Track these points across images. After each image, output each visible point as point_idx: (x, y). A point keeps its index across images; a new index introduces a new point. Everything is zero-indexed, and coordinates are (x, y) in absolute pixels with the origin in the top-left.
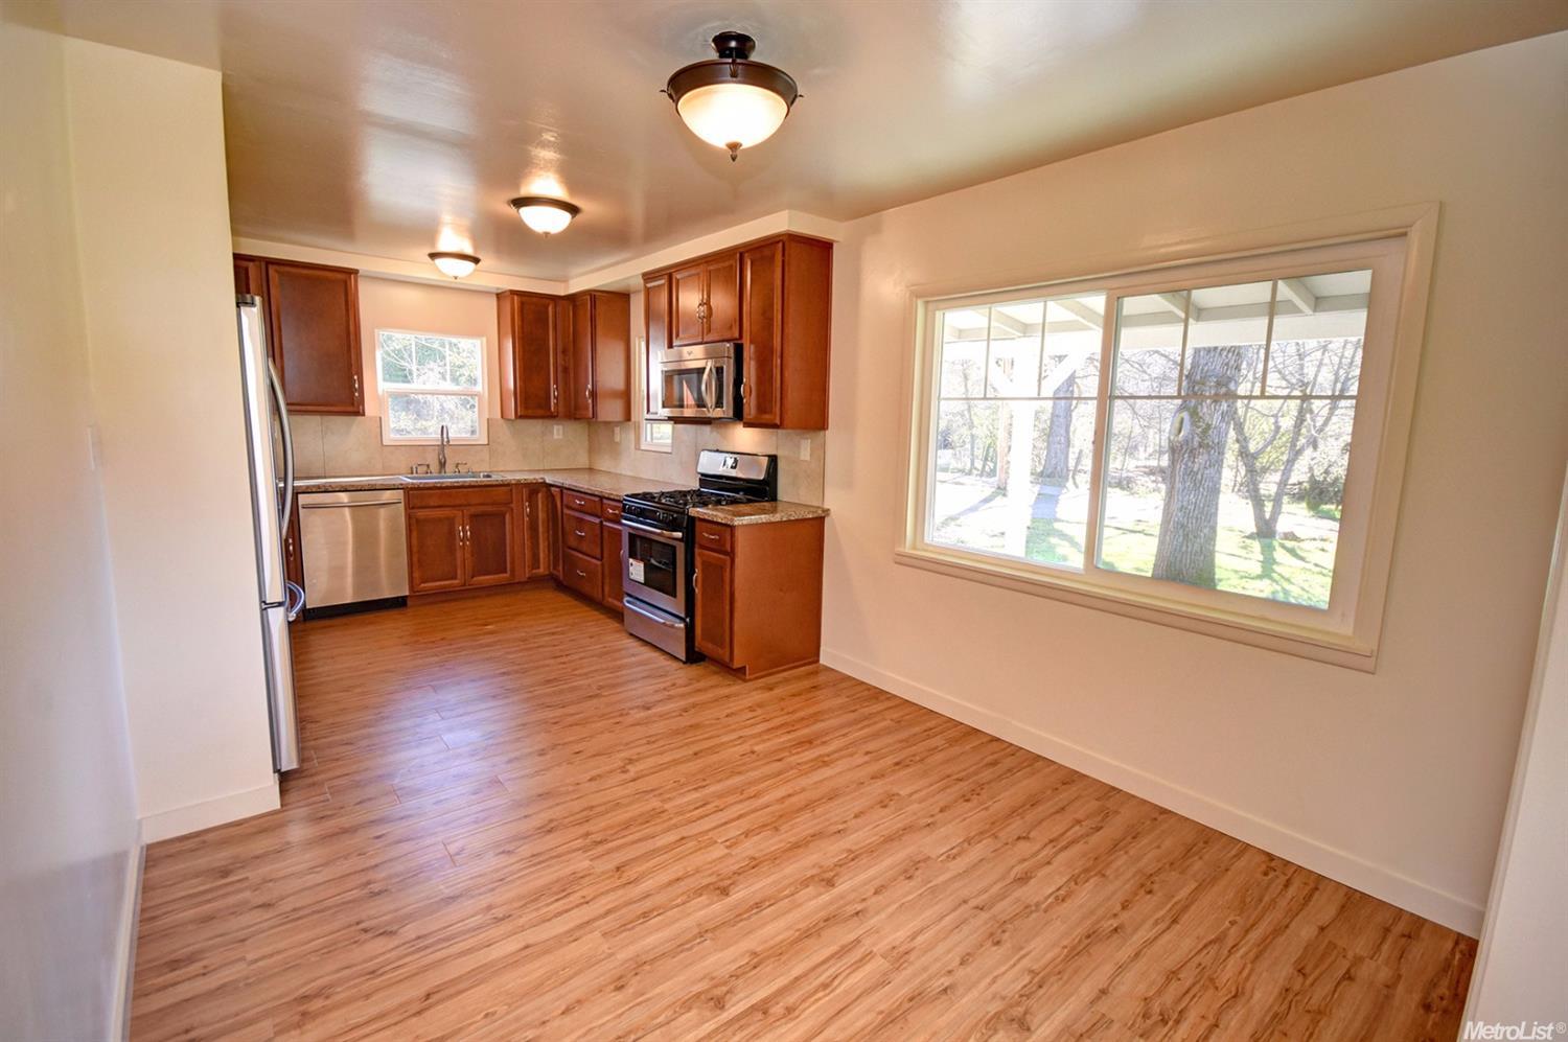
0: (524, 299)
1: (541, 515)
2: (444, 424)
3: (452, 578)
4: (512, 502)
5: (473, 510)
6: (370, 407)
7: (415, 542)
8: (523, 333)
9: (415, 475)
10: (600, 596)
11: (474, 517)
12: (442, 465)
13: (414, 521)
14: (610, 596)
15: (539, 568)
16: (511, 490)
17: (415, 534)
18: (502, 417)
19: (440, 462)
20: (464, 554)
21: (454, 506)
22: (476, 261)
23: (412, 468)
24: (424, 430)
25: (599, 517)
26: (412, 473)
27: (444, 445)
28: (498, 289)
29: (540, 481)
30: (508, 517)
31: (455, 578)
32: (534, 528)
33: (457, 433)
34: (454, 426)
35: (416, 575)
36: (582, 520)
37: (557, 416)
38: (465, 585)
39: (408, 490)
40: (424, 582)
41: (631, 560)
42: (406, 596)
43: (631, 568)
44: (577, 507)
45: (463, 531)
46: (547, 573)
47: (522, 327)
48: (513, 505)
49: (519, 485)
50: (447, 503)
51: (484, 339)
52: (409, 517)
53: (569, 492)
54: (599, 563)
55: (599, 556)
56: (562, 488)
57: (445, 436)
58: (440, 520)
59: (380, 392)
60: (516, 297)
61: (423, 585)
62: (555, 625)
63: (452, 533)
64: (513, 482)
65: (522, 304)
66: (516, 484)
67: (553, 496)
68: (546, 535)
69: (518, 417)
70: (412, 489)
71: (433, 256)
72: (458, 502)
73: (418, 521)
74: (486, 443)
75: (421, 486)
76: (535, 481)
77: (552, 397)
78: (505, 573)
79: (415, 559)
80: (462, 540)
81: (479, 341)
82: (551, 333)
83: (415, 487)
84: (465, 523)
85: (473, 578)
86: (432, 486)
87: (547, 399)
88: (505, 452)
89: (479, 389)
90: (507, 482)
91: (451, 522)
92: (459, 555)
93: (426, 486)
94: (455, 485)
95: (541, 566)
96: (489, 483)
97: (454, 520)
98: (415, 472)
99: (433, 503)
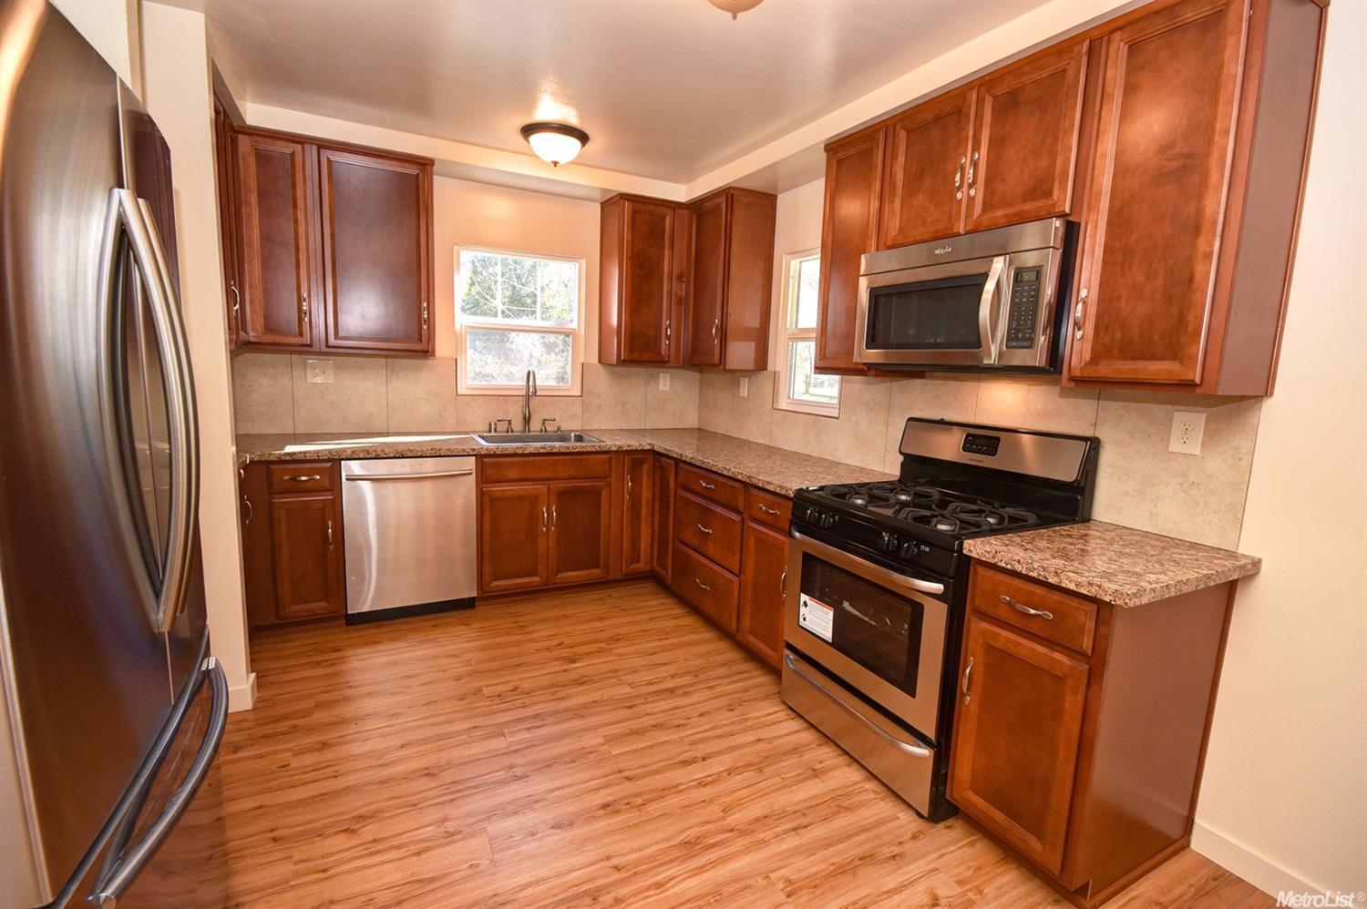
0: (638, 206)
1: (646, 493)
2: (531, 369)
3: (531, 575)
4: (610, 476)
5: (562, 485)
6: (442, 346)
7: (487, 526)
8: (632, 251)
9: (493, 434)
10: (734, 626)
11: (562, 495)
12: (527, 420)
13: (487, 499)
14: (751, 633)
15: (638, 561)
16: (610, 460)
17: (487, 516)
18: (600, 362)
19: (524, 418)
20: (548, 541)
21: (538, 480)
22: (583, 138)
23: (490, 424)
24: (510, 376)
25: (739, 512)
26: (490, 431)
27: (530, 395)
28: (604, 191)
29: (648, 447)
30: (604, 494)
31: (535, 574)
32: (635, 508)
33: (545, 379)
34: (541, 372)
35: (487, 570)
36: (708, 510)
37: (668, 362)
38: (547, 584)
39: (480, 457)
40: (495, 580)
41: (804, 597)
42: (474, 598)
43: (803, 609)
44: (701, 490)
45: (549, 512)
46: (648, 568)
47: (632, 243)
48: (612, 479)
49: (621, 453)
50: (531, 476)
51: (584, 262)
52: (481, 494)
53: (688, 467)
54: (735, 579)
55: (737, 570)
56: (678, 462)
57: (531, 383)
58: (520, 498)
59: (457, 327)
60: (626, 203)
61: (495, 583)
62: (672, 669)
63: (533, 517)
64: (614, 449)
65: (634, 212)
66: (617, 452)
67: (663, 469)
68: (650, 519)
69: (622, 362)
70: (487, 456)
71: (529, 130)
72: (543, 475)
73: (492, 500)
74: (579, 394)
75: (498, 452)
76: (640, 448)
77: (664, 336)
78: (597, 566)
79: (486, 549)
80: (546, 523)
81: (577, 264)
82: (667, 252)
83: (492, 452)
84: (551, 502)
85: (557, 574)
86: (512, 452)
87: (658, 339)
88: (601, 406)
89: (574, 325)
90: (606, 449)
91: (533, 500)
92: (542, 544)
93: (504, 452)
94: (541, 451)
95: (642, 559)
96: (583, 450)
97: (537, 497)
98: (493, 430)
99: (512, 474)
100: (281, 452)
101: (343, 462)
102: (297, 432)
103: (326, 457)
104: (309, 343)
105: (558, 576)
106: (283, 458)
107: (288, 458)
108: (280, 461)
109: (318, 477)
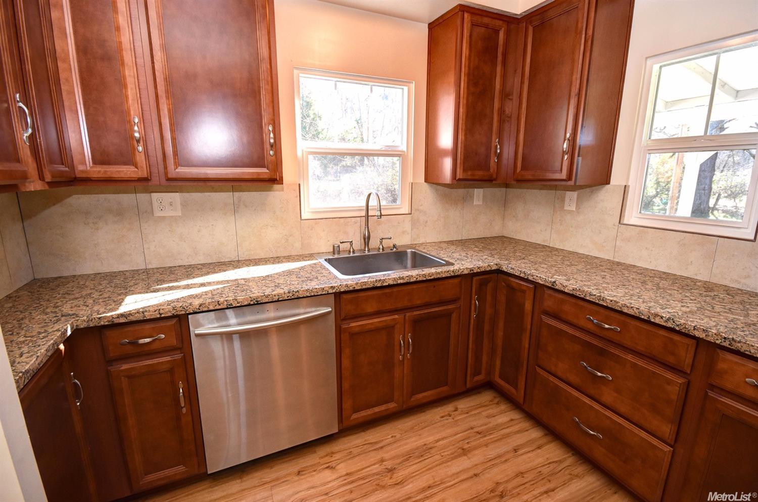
0: (476, 18)
1: (489, 311)
3: (387, 402)
4: (459, 299)
5: (416, 313)
7: (346, 362)
8: (469, 67)
11: (417, 322)
12: (366, 239)
13: (345, 337)
15: (481, 374)
16: (461, 283)
17: (347, 352)
18: (426, 181)
20: (403, 369)
21: (395, 311)
29: (494, 268)
30: (454, 317)
31: (391, 401)
32: (481, 326)
35: (347, 405)
38: (402, 407)
39: (341, 294)
40: (355, 413)
42: (335, 434)
45: (404, 339)
46: (488, 379)
47: (470, 58)
48: (462, 302)
49: (472, 275)
50: (388, 307)
51: (413, 86)
52: (340, 332)
53: (562, 296)
56: (543, 288)
58: (377, 330)
59: (299, 154)
60: (466, 15)
61: (355, 416)
63: (390, 346)
64: (466, 272)
65: (473, 24)
66: (468, 274)
67: (513, 289)
70: (346, 292)
72: (400, 305)
73: (351, 336)
74: (409, 212)
75: (357, 288)
76: (489, 269)
77: (493, 152)
78: (446, 384)
79: (346, 385)
80: (402, 353)
81: (406, 88)
82: (499, 69)
83: (351, 288)
84: (407, 330)
85: (411, 397)
86: (372, 285)
87: (488, 157)
88: (427, 222)
89: (403, 148)
90: (459, 273)
91: (389, 329)
92: (397, 372)
93: (364, 287)
94: (399, 282)
95: (483, 372)
96: (439, 276)
97: (393, 327)
98: (336, 252)
99: (370, 308)
100: (113, 313)
101: (190, 316)
102: (150, 267)
103: (170, 314)
104: (146, 176)
105: (412, 399)
106: (116, 321)
107: (122, 320)
108: (114, 326)
109: (163, 336)
